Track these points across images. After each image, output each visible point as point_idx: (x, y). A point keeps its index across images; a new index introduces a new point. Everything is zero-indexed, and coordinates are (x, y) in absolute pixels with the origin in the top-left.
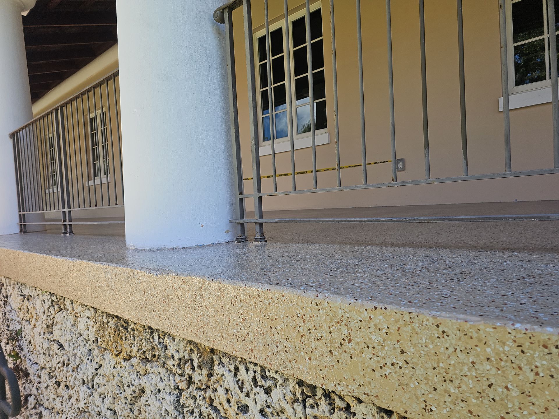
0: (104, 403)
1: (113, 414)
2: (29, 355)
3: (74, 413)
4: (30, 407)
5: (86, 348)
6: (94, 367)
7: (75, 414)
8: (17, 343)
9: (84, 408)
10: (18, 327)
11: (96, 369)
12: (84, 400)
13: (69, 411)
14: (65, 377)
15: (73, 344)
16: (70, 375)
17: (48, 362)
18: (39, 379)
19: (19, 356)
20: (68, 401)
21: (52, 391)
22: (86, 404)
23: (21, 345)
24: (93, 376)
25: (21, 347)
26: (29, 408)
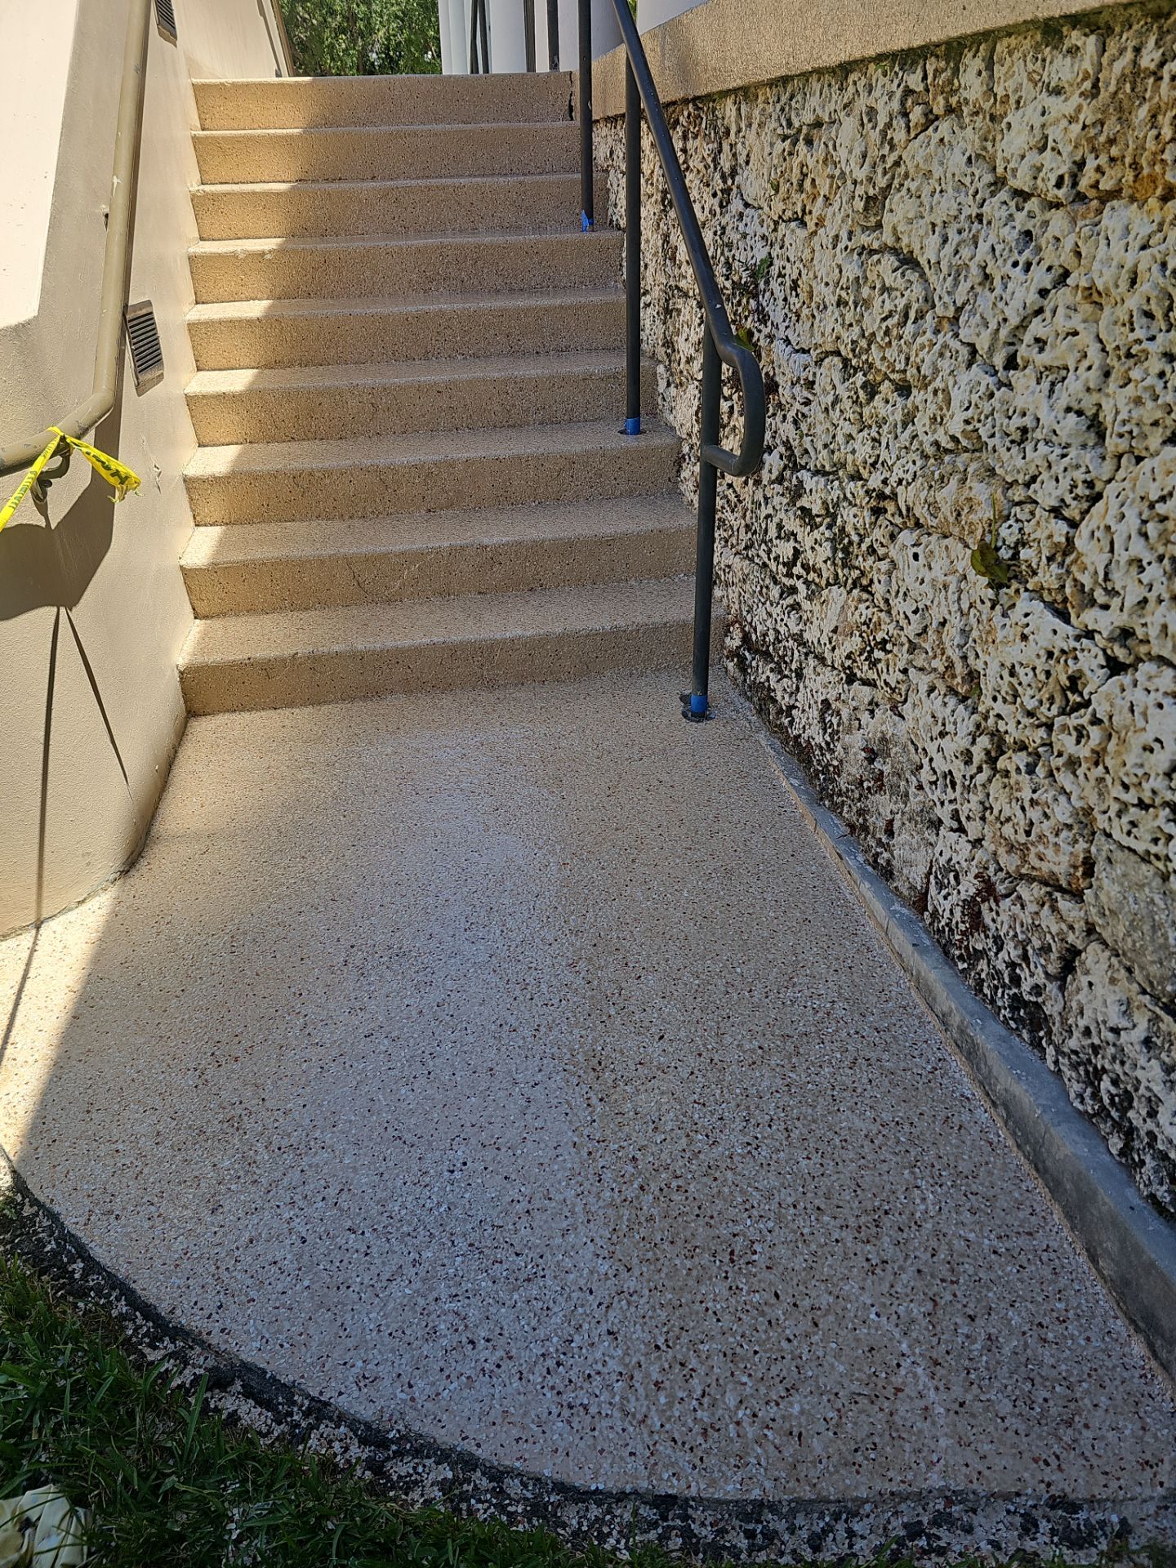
0: (1055, 396)
1: (1084, 428)
2: (787, 327)
3: (914, 463)
4: (765, 477)
5: (1014, 227)
6: (1038, 282)
7: (919, 463)
8: (751, 301)
9: (959, 436)
10: (761, 253)
11: (1043, 293)
12: (967, 409)
13: (898, 459)
14: (903, 357)
15: (960, 232)
16: (927, 343)
17: (851, 325)
18: (806, 394)
19: (755, 339)
20: (899, 430)
21: (849, 414)
22: (967, 422)
23: (765, 304)
24: (1025, 318)
25: (763, 309)
26: (765, 482)
